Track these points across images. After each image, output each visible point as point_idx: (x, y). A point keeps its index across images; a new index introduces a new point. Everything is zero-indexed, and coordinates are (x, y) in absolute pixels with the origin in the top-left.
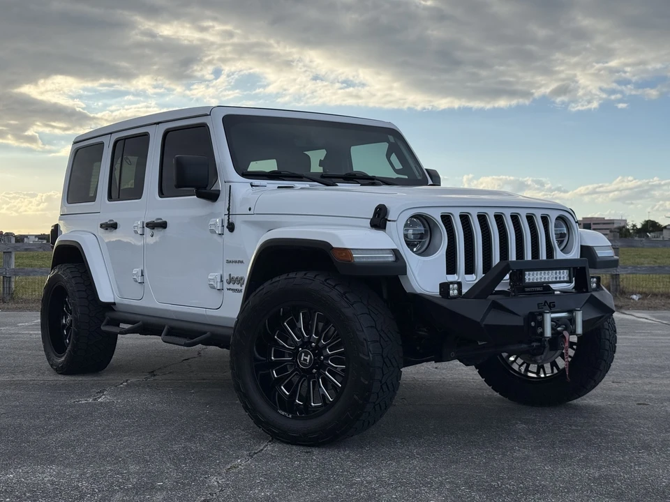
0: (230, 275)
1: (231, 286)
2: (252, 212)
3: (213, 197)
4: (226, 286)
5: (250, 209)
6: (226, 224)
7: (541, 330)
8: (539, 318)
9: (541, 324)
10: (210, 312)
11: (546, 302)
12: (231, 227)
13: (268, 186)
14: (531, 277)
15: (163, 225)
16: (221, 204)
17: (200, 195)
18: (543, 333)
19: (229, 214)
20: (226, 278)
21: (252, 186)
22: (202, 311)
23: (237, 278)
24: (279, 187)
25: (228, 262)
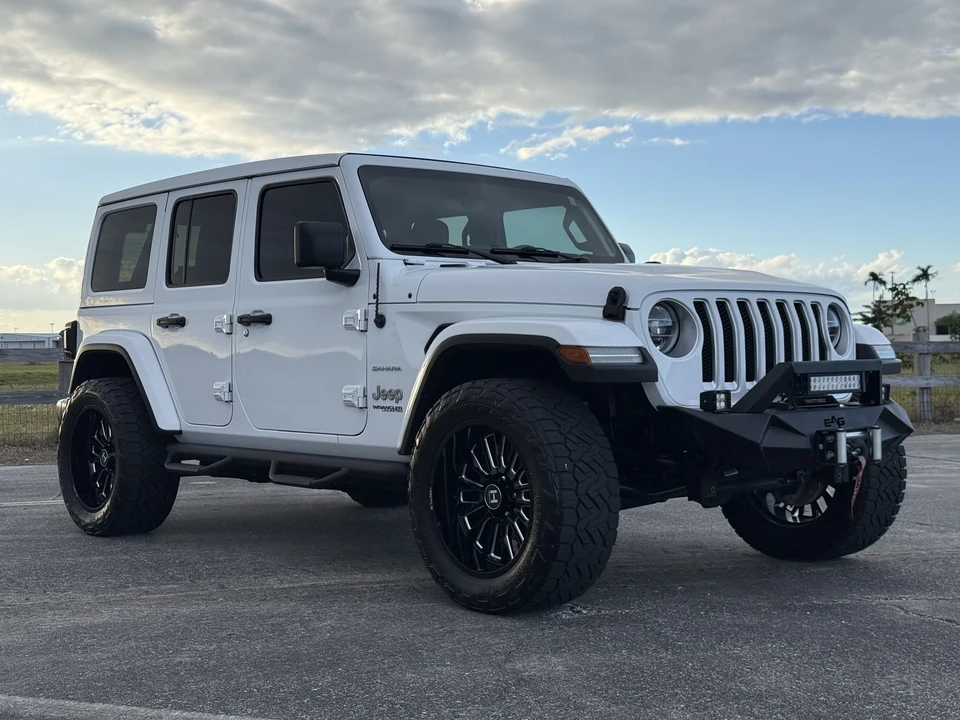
0: (378, 388)
1: (381, 403)
2: (413, 299)
3: (350, 279)
4: (371, 402)
5: (410, 296)
6: (372, 317)
7: (832, 455)
8: (830, 438)
9: (833, 447)
10: (343, 440)
11: (833, 417)
12: (380, 321)
13: (426, 263)
14: (818, 384)
15: (266, 320)
16: (364, 289)
17: (331, 277)
18: (835, 459)
19: (377, 303)
20: (372, 390)
21: (406, 264)
22: (332, 439)
23: (390, 392)
24: (442, 266)
25: (376, 369)
